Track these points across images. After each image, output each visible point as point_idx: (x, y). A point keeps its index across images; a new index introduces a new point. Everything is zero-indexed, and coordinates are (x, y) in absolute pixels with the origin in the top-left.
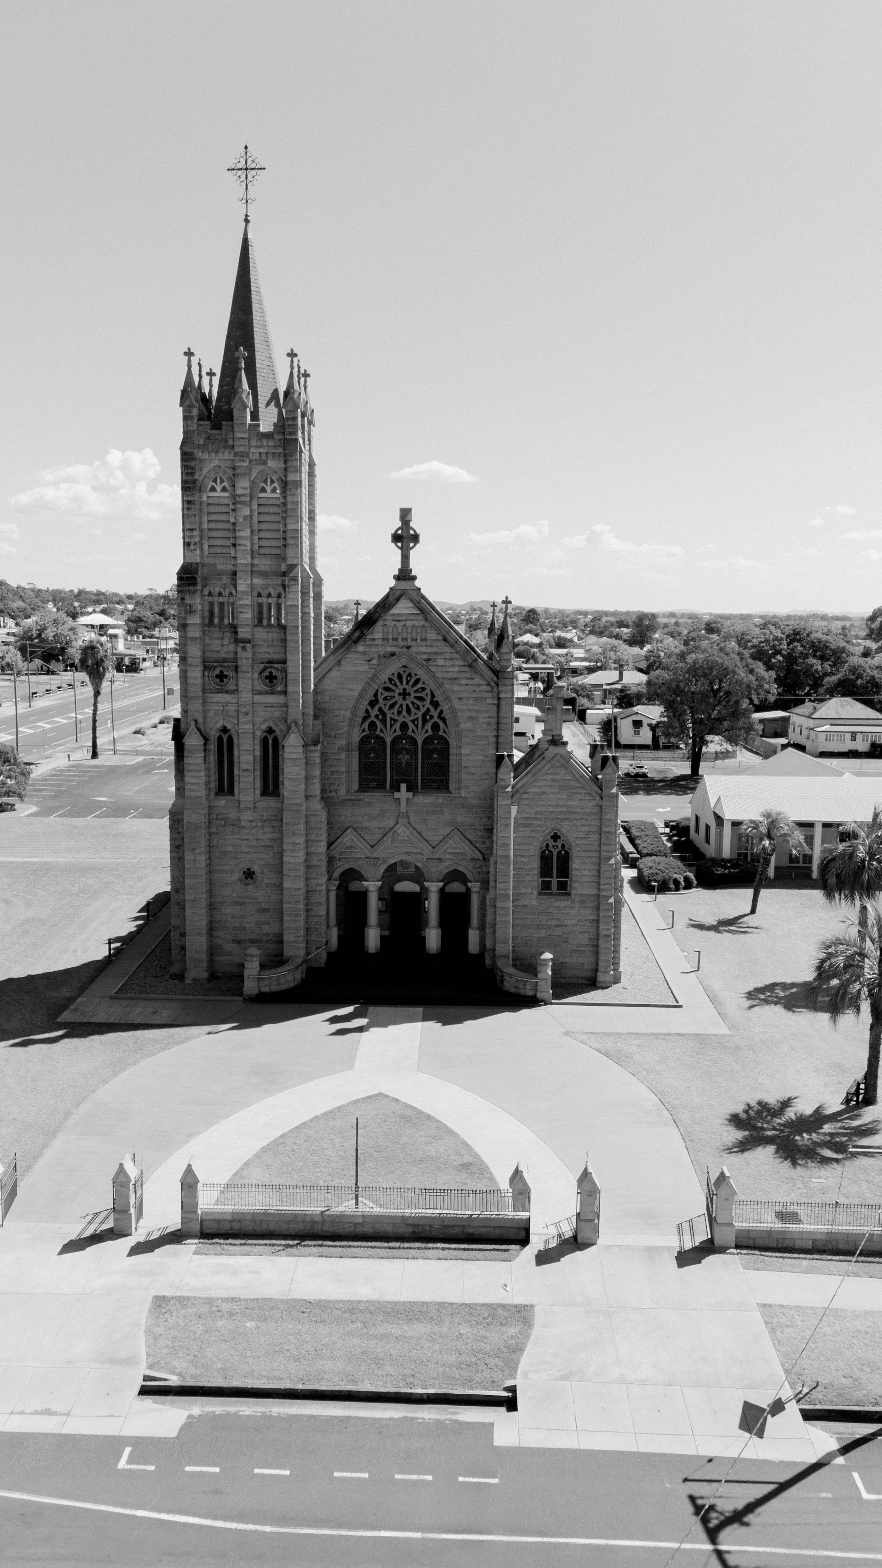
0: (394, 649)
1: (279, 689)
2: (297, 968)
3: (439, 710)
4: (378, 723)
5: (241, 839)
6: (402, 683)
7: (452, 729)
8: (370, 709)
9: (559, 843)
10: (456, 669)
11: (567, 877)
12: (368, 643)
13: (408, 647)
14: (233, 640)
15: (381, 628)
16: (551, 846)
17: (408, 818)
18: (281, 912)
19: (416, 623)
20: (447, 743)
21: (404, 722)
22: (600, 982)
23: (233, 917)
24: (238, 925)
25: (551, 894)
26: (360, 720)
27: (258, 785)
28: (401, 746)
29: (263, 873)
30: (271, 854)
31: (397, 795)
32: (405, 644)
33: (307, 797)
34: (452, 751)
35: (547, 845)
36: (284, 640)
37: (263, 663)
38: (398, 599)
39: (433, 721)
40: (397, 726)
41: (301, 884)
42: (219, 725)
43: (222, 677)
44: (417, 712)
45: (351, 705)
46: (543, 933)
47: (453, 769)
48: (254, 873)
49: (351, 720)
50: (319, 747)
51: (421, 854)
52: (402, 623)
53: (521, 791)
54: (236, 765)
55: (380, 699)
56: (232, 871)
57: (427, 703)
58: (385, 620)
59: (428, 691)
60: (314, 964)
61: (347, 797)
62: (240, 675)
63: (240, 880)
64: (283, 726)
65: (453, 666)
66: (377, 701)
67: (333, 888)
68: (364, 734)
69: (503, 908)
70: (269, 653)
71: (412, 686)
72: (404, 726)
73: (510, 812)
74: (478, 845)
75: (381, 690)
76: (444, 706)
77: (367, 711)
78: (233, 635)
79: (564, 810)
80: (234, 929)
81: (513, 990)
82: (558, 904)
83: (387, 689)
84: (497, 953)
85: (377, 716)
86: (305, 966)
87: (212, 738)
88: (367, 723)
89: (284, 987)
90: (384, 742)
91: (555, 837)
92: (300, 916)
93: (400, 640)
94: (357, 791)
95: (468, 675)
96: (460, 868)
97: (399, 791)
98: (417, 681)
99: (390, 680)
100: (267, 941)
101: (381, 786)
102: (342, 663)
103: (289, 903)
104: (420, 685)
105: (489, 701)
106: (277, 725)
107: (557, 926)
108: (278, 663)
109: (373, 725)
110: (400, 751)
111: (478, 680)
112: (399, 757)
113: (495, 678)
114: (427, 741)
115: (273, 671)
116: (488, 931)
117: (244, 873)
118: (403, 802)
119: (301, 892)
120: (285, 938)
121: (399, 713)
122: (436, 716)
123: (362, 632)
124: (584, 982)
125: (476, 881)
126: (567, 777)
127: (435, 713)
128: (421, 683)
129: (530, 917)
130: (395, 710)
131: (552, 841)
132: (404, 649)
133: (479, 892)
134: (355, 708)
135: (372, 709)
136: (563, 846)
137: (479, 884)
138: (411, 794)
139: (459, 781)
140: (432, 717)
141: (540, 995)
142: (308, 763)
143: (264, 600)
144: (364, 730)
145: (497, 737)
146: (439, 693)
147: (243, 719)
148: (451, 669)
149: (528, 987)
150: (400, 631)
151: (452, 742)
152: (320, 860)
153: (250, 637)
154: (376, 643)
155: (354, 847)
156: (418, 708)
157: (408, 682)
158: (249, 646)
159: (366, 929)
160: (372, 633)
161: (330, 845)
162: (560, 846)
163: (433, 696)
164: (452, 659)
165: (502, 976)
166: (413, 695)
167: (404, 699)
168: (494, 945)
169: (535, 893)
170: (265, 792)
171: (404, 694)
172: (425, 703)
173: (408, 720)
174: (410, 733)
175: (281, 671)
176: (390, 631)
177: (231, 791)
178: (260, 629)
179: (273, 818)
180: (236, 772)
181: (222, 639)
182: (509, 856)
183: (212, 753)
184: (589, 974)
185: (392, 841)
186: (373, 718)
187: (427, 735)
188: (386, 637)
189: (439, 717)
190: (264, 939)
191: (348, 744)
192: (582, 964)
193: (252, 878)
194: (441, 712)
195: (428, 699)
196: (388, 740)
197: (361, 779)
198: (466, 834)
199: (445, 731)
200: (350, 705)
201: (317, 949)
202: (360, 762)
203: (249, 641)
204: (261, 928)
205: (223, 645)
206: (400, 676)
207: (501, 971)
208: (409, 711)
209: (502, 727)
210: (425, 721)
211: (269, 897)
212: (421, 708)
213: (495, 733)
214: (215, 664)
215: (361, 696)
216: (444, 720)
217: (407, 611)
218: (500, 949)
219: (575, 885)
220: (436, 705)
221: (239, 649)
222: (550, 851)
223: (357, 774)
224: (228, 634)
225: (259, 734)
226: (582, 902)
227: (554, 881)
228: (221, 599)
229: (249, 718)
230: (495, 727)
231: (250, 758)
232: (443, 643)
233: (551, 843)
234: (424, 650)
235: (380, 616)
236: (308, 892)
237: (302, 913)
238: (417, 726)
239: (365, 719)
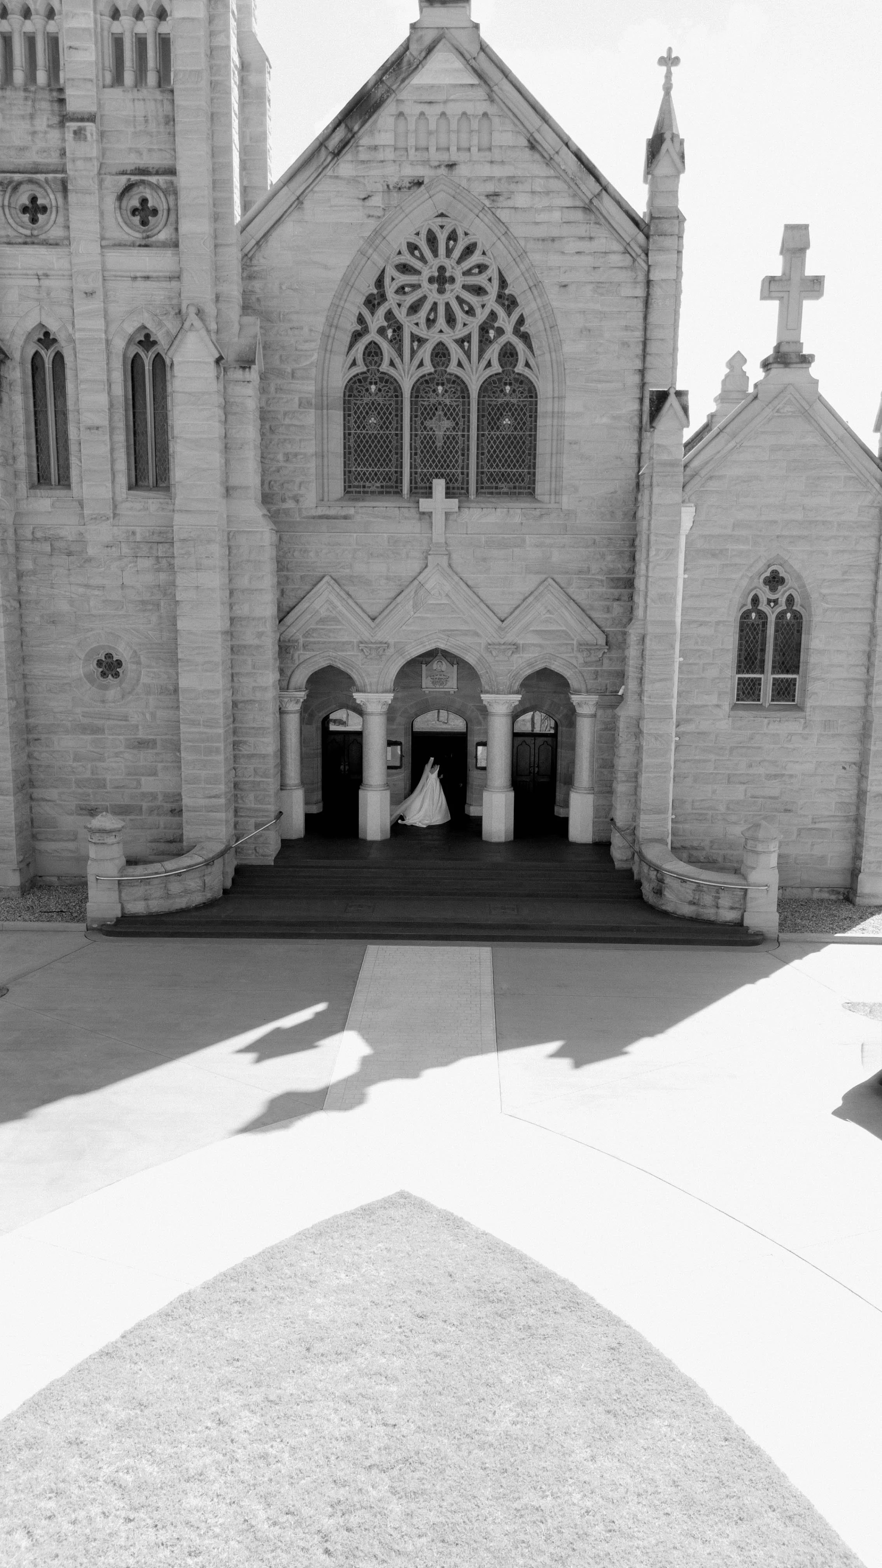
0: (420, 172)
1: (162, 236)
2: (209, 863)
3: (515, 316)
4: (385, 346)
5: (87, 586)
6: (435, 253)
7: (543, 358)
8: (366, 313)
9: (781, 595)
10: (556, 216)
11: (795, 669)
12: (363, 156)
13: (451, 166)
14: (56, 120)
15: (391, 120)
16: (763, 599)
17: (449, 555)
18: (176, 747)
19: (469, 108)
20: (532, 392)
21: (441, 344)
22: (863, 896)
23: (77, 758)
24: (88, 775)
25: (761, 707)
26: (347, 339)
27: (122, 464)
28: (433, 400)
29: (138, 663)
30: (154, 619)
31: (425, 504)
32: (445, 157)
33: (229, 491)
34: (544, 407)
35: (755, 600)
36: (170, 120)
37: (123, 173)
38: (430, 50)
39: (503, 340)
40: (425, 352)
41: (217, 681)
42: (30, 323)
43: (34, 210)
44: (468, 319)
45: (326, 303)
46: (739, 792)
47: (543, 447)
48: (119, 663)
49: (326, 336)
50: (253, 374)
51: (476, 634)
52: (438, 109)
53: (703, 473)
54: (71, 416)
55: (390, 289)
56: (70, 658)
57: (491, 300)
58: (398, 101)
59: (492, 272)
60: (252, 859)
61: (320, 512)
62: (72, 197)
63: (89, 677)
64: (171, 325)
65: (550, 209)
66: (383, 297)
67: (294, 707)
68: (355, 371)
69: (657, 737)
70: (139, 152)
71: (459, 262)
72: (441, 353)
73: (677, 524)
74: (594, 615)
75: (391, 271)
76: (528, 306)
77: (361, 320)
78: (56, 106)
79: (799, 516)
80: (79, 783)
81: (687, 910)
82: (774, 728)
83: (404, 268)
84: (641, 834)
85: (381, 331)
86: (231, 863)
87: (17, 355)
88: (361, 345)
89: (181, 903)
90: (398, 392)
91: (774, 581)
92: (217, 751)
93: (432, 150)
94: (341, 499)
95: (582, 230)
96: (556, 667)
97: (429, 494)
98: (469, 250)
99: (413, 248)
100: (151, 811)
101: (392, 488)
102: (307, 204)
103: (193, 723)
104: (475, 259)
105: (627, 291)
106: (160, 324)
107: (769, 777)
108: (157, 173)
109: (373, 352)
110: (430, 412)
111: (603, 241)
112: (428, 423)
113: (641, 237)
114: (489, 387)
115: (148, 193)
116: (621, 788)
117: (100, 663)
118: (438, 519)
119: (219, 701)
120: (186, 801)
121: (430, 322)
122: (509, 327)
123: (350, 130)
124: (825, 895)
125: (588, 692)
126: (810, 440)
127: (506, 322)
128: (477, 254)
129: (712, 757)
130: (423, 313)
131: (767, 589)
132: (443, 171)
133: (594, 716)
134: (336, 308)
135: (373, 314)
136: (790, 600)
137: (594, 698)
138: (454, 502)
139: (557, 475)
140: (500, 332)
141: (752, 921)
142: (227, 408)
143: (125, 25)
144: (354, 363)
145: (642, 372)
146: (517, 272)
147: (82, 306)
148: (542, 217)
149: (725, 901)
150: (433, 126)
151: (544, 388)
152: (260, 635)
153: (93, 109)
154: (380, 156)
155: (335, 620)
156: (470, 312)
157: (449, 252)
158: (90, 126)
159: (361, 792)
160: (372, 132)
161: (283, 615)
162: (783, 601)
163: (503, 283)
164: (547, 193)
165: (661, 881)
166: (460, 280)
167: (441, 291)
168: (635, 818)
169: (726, 707)
170: (137, 482)
171: (441, 280)
172: (485, 298)
173: (449, 338)
174: (453, 368)
175: (166, 193)
176: (412, 127)
177: (64, 481)
178: (117, 92)
179: (156, 538)
180: (73, 433)
181: (32, 117)
182: (672, 623)
183: (18, 388)
184: (838, 880)
185: (415, 606)
186: (372, 336)
187: (489, 372)
188: (401, 144)
189: (516, 331)
190: (145, 805)
191: (321, 393)
192: (823, 858)
193: (117, 675)
194: (521, 321)
195: (493, 290)
196: (407, 387)
197: (347, 473)
198: (570, 591)
199: (527, 365)
200: (325, 301)
201: (257, 826)
202: (346, 436)
203: (91, 118)
204: (139, 782)
205: (34, 133)
206: (432, 240)
207: (658, 870)
208: (451, 320)
209: (652, 348)
210: (485, 342)
211: (153, 715)
212: (478, 311)
213: (638, 365)
214: (17, 177)
215: (347, 283)
216: (525, 338)
217: (448, 80)
218: (647, 825)
219: (812, 687)
220: (509, 303)
221: (69, 136)
222: (762, 615)
223: (340, 461)
224: (45, 105)
225: (119, 344)
226: (827, 724)
227: (768, 679)
228: (29, 26)
229: (96, 304)
230: (639, 350)
231: (102, 399)
232: (527, 154)
233: (765, 594)
234: (486, 170)
235: (390, 91)
236: (235, 704)
237: (221, 745)
238: (468, 354)
239: (357, 336)
